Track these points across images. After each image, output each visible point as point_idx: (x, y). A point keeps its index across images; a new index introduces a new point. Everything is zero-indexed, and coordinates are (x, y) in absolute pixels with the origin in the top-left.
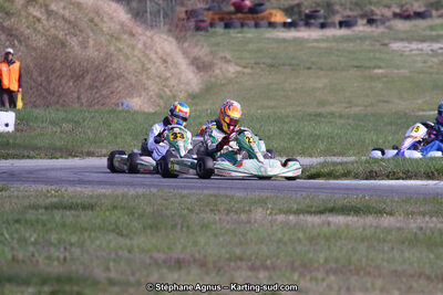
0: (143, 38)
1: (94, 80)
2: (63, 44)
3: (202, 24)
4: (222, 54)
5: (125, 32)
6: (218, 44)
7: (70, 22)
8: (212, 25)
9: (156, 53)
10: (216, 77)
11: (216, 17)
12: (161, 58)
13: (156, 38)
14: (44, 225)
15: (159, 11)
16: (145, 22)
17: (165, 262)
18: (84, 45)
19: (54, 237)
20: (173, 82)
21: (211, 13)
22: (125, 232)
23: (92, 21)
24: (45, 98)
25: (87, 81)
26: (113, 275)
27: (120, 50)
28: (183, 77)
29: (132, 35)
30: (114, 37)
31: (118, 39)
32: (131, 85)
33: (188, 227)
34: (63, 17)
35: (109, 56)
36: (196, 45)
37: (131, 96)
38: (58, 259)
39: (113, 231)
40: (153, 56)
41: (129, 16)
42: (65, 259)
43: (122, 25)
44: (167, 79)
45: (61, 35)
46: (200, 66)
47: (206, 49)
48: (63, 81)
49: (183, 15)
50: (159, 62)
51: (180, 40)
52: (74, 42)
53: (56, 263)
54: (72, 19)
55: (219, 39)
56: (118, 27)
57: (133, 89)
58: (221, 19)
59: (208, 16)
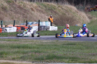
0: (79, 13)
1: (71, 21)
2: (65, 14)
3: (90, 10)
4: (94, 16)
5: (76, 12)
6: (93, 14)
7: (66, 10)
8: (92, 10)
9: (82, 16)
10: (93, 20)
11: (92, 9)
12: (83, 17)
13: (82, 13)
14: (67, 48)
15: (82, 8)
16: (79, 10)
17: (91, 55)
18: (69, 14)
19: (69, 50)
20: (85, 21)
21: (91, 8)
22: (82, 49)
23: (70, 10)
24: (62, 24)
25: (69, 21)
26: (82, 57)
27: (75, 15)
28: (87, 20)
29: (77, 12)
30: (74, 13)
31: (75, 13)
32: (77, 22)
33: (94, 48)
34: (65, 9)
35: (73, 16)
36: (89, 14)
37: (77, 23)
38: (72, 54)
39: (80, 49)
40: (81, 16)
41: (77, 9)
42: (73, 54)
43: (75, 10)
44: (84, 20)
45: (64, 12)
46: (90, 18)
47: (91, 15)
48: (65, 21)
49: (86, 9)
50: (82, 17)
51: (86, 13)
52: (67, 14)
53: (71, 55)
54: (67, 9)
55: (93, 13)
56: (75, 11)
57: (78, 22)
58: (93, 9)
59: (91, 9)
